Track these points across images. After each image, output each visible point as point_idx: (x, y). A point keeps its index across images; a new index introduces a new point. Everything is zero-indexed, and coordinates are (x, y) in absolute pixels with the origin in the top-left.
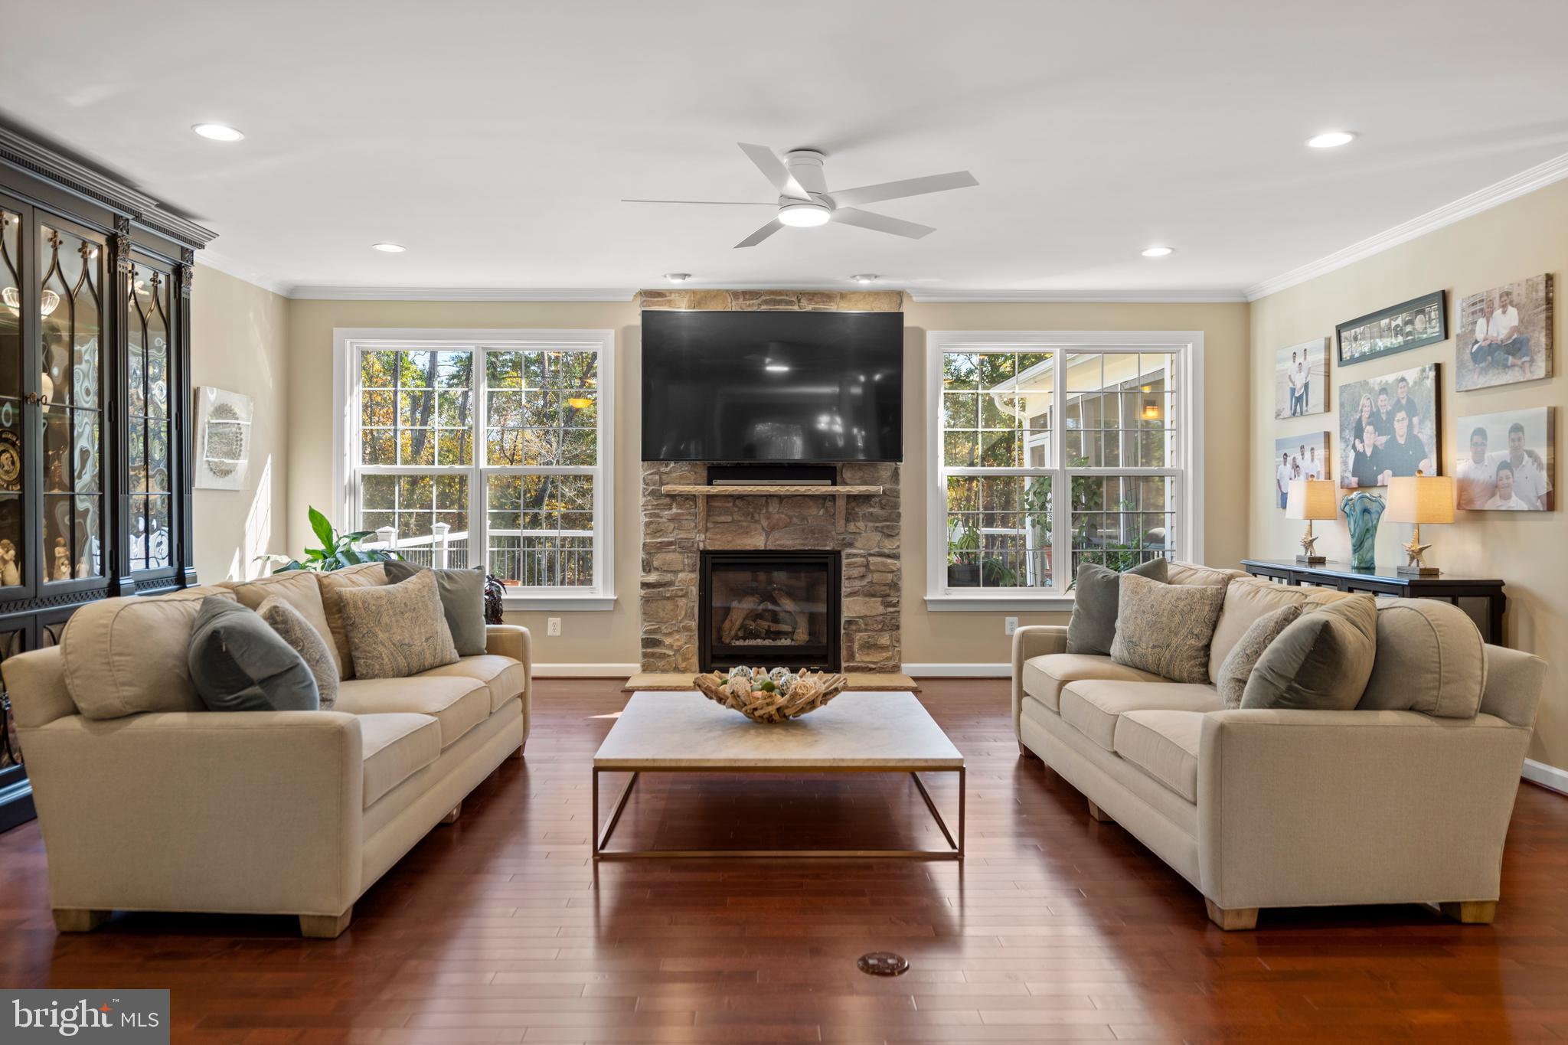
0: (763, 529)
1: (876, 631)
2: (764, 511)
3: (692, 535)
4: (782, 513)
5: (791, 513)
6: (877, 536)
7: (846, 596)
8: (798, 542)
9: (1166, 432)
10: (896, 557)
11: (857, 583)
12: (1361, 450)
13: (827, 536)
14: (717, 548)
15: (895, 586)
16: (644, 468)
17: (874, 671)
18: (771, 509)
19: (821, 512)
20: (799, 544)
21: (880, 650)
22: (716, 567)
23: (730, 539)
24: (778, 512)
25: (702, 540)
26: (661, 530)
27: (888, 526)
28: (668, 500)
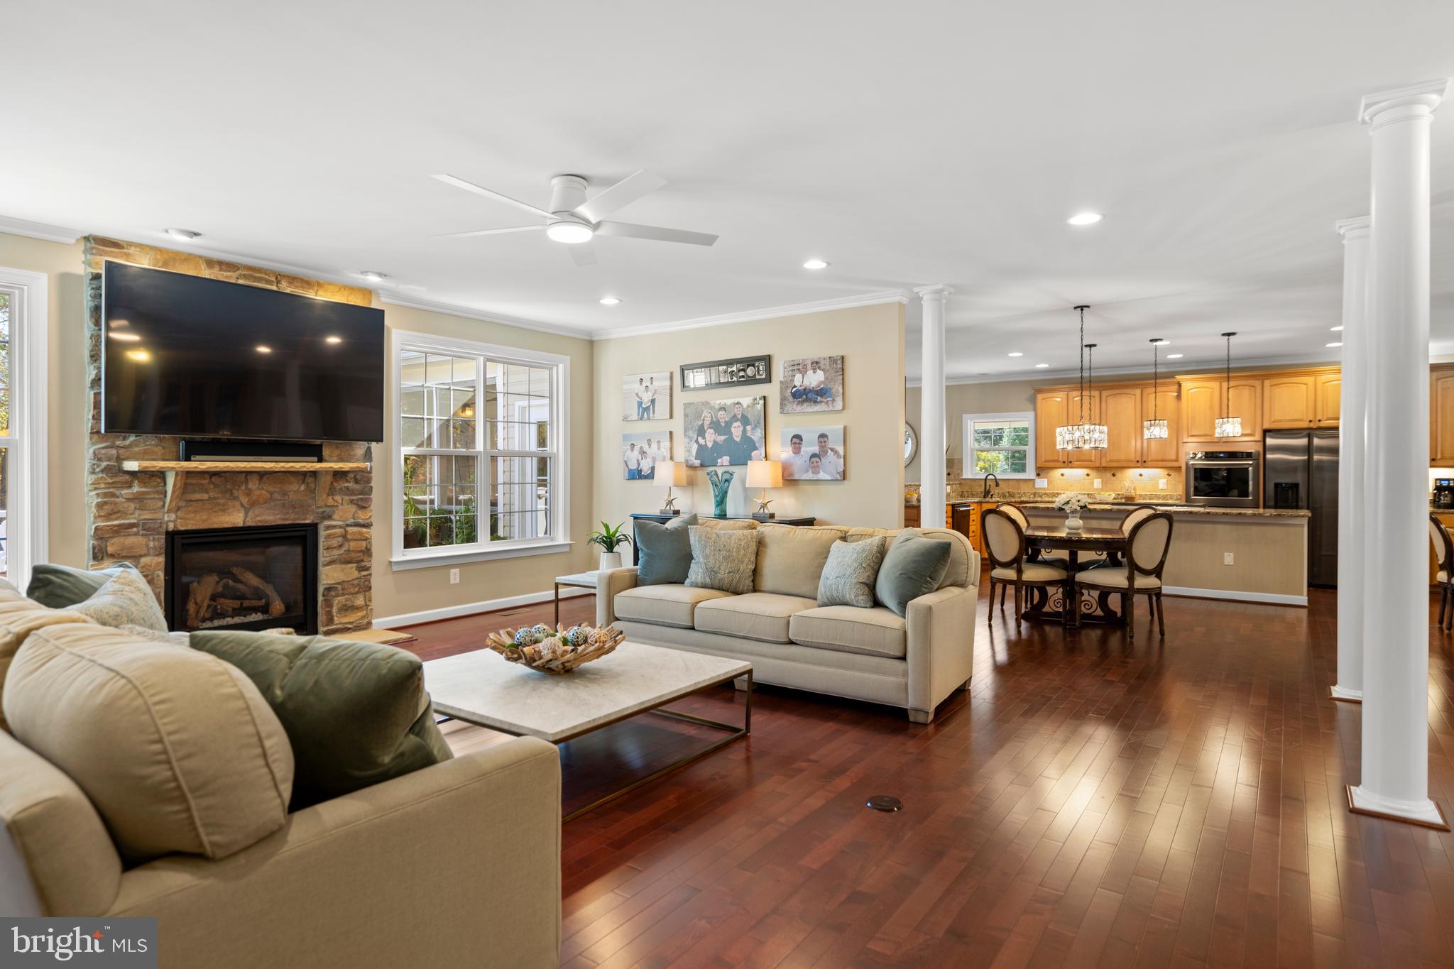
0: (242, 505)
1: (353, 594)
2: (243, 488)
3: (159, 515)
4: (263, 489)
5: (271, 489)
6: (353, 508)
7: (325, 565)
8: (279, 516)
9: (498, 423)
10: (368, 526)
11: (336, 553)
12: (704, 443)
13: (308, 510)
14: (190, 527)
15: (368, 552)
16: (94, 441)
17: (350, 631)
18: (250, 486)
19: (303, 488)
20: (280, 519)
21: (356, 611)
22: (187, 547)
23: (205, 517)
24: (258, 489)
25: (172, 521)
26: (119, 512)
27: (362, 499)
28: (127, 477)
